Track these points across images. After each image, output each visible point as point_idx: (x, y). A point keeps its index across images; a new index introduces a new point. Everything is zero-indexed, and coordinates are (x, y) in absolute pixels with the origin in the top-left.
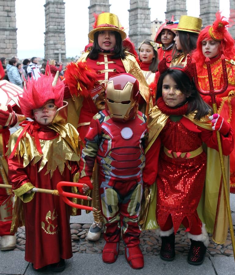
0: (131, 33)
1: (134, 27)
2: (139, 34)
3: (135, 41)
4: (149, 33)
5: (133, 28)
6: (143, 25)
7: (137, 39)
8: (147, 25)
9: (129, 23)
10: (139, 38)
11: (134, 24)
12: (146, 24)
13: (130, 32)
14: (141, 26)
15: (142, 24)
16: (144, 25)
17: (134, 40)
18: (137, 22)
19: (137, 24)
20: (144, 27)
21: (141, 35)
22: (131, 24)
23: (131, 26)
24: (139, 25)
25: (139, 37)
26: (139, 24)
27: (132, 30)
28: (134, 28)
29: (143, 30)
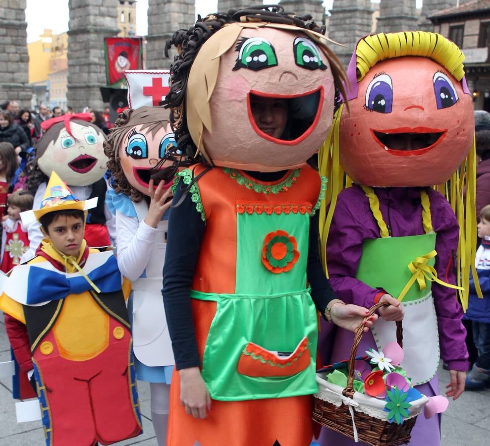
0: (74, 27)
1: (79, 12)
2: (92, 31)
3: (84, 44)
4: (115, 29)
5: (78, 15)
6: (100, 10)
7: (88, 40)
8: (108, 11)
9: (70, 4)
10: (93, 39)
11: (80, 7)
12: (107, 7)
13: (72, 25)
14: (97, 12)
15: (98, 8)
16: (102, 9)
17: (82, 42)
18: (87, 3)
19: (87, 8)
20: (102, 15)
21: (96, 32)
22: (73, 6)
23: (73, 11)
24: (92, 10)
25: (93, 36)
26: (90, 7)
27: (76, 20)
28: (81, 17)
29: (100, 20)
